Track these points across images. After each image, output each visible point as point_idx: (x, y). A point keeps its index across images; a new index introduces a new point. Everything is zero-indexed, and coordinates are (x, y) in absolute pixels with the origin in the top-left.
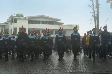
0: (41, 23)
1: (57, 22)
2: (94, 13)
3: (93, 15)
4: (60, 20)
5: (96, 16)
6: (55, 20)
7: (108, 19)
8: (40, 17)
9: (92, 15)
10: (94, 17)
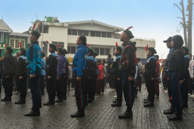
0: (89, 34)
2: (184, 19)
5: (186, 23)
6: (115, 30)
8: (88, 24)
9: (181, 23)
10: (184, 25)
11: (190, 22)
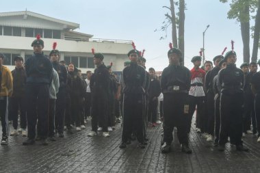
0: (23, 33)
1: (71, 33)
2: (172, 9)
3: (170, 14)
4: (78, 26)
5: (176, 16)
6: (65, 27)
7: (208, 26)
8: (19, 17)
9: (167, 15)
10: (173, 19)
11: (182, 14)
